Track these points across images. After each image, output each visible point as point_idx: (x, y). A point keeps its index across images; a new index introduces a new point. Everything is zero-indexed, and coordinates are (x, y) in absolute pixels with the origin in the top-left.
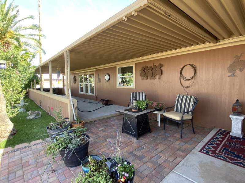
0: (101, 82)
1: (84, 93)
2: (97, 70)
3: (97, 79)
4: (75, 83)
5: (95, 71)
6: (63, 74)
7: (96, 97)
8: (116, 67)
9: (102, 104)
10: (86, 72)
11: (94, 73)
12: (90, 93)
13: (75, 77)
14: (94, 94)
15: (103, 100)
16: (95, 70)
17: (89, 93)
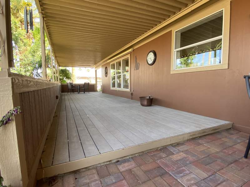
0: (140, 68)
1: (116, 88)
2: (133, 50)
3: (134, 65)
4: (106, 76)
6: (95, 68)
9: (140, 104)
10: (118, 58)
11: (129, 56)
12: (124, 88)
14: (128, 90)
15: (142, 98)
16: (131, 50)
17: (122, 89)
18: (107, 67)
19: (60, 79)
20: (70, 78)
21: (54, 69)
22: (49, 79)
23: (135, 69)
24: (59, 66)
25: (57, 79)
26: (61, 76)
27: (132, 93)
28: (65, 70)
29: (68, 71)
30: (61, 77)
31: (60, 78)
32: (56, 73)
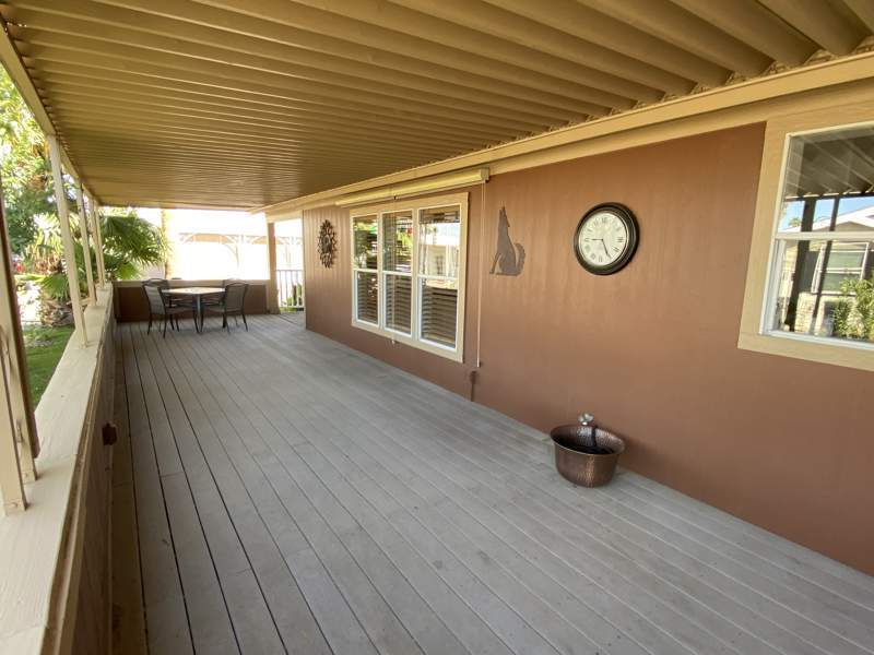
0: (525, 270)
1: (381, 327)
2: (490, 179)
3: (487, 248)
4: (328, 264)
5: (472, 191)
6: (268, 214)
7: (474, 376)
8: (761, 127)
10: (395, 199)
11: (461, 201)
12: (424, 335)
13: (327, 226)
14: (453, 352)
16: (475, 177)
17: (414, 336)
18: (333, 224)
19: (110, 264)
20: (156, 255)
21: (75, 220)
22: (52, 260)
23: (497, 269)
24: (102, 204)
25: (93, 260)
26: (109, 246)
27: (474, 372)
28: (131, 220)
29: (145, 225)
30: (112, 252)
31: (105, 256)
32: (83, 233)
